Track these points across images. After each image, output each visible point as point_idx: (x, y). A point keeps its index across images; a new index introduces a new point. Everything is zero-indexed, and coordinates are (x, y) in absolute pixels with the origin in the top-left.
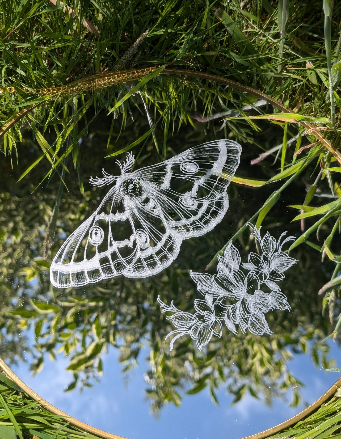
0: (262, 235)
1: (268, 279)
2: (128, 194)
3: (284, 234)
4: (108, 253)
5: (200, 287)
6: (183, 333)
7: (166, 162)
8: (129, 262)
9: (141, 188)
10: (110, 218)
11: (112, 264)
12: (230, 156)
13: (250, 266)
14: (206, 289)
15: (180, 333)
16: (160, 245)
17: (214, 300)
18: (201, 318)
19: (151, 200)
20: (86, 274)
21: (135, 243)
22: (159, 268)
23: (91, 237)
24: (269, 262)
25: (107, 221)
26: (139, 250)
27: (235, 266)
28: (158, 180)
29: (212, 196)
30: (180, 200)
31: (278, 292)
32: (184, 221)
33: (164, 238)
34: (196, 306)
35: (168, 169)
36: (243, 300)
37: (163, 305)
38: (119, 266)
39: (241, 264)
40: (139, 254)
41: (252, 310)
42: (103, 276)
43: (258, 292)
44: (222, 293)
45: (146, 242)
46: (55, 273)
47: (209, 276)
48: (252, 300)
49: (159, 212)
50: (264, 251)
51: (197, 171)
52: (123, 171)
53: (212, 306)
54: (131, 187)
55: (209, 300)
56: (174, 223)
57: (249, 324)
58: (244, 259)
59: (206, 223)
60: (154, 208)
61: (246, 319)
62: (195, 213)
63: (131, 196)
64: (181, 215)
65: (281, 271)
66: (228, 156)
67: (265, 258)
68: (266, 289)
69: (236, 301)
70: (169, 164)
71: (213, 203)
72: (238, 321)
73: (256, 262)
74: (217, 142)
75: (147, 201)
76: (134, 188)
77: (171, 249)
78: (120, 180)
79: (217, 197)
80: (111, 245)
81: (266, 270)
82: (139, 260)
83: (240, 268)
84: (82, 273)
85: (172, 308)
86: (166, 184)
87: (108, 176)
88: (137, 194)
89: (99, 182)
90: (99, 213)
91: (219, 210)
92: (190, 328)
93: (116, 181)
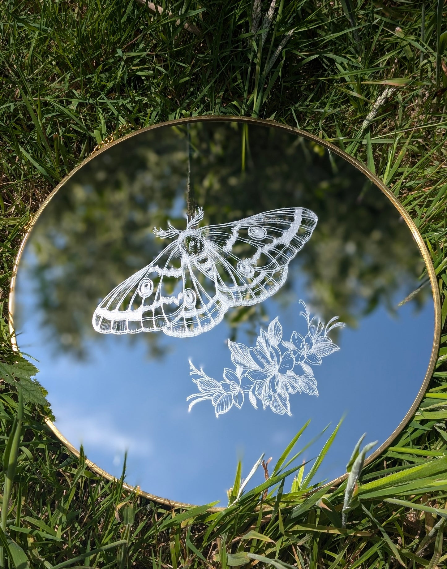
1: (305, 362)
3: (335, 318)
4: (153, 308)
5: (234, 355)
6: (205, 398)
7: (234, 223)
8: (171, 320)
9: (202, 245)
10: (164, 272)
11: (154, 319)
13: (290, 345)
14: (239, 360)
15: (202, 397)
16: (205, 308)
17: (244, 372)
18: (226, 387)
20: (127, 323)
21: (181, 302)
24: (311, 345)
25: (160, 275)
26: (184, 309)
27: (275, 342)
28: (221, 241)
29: (273, 267)
30: (237, 266)
31: (311, 376)
33: (212, 301)
35: (235, 231)
36: (274, 377)
37: (192, 367)
38: (161, 322)
39: (281, 341)
40: (183, 313)
41: (279, 390)
42: (143, 329)
43: (290, 373)
44: (255, 367)
45: (192, 303)
46: (98, 317)
48: (281, 379)
51: (265, 238)
52: (188, 225)
53: (240, 377)
54: (192, 243)
55: (239, 371)
56: (225, 288)
57: (271, 403)
58: (286, 338)
59: (258, 294)
60: (210, 270)
61: (271, 397)
62: (249, 281)
65: (320, 356)
66: (300, 226)
67: (308, 340)
68: (299, 371)
69: (265, 377)
70: (237, 226)
71: (270, 274)
72: (261, 397)
73: (298, 343)
74: (294, 209)
75: (204, 261)
77: (215, 314)
78: (183, 235)
79: (277, 269)
80: (158, 299)
81: (305, 352)
82: (181, 320)
83: (280, 345)
84: (124, 322)
85: (200, 372)
87: (172, 229)
88: (196, 253)
89: (162, 234)
90: (155, 265)
91: (274, 283)
92: (212, 395)
93: (179, 235)
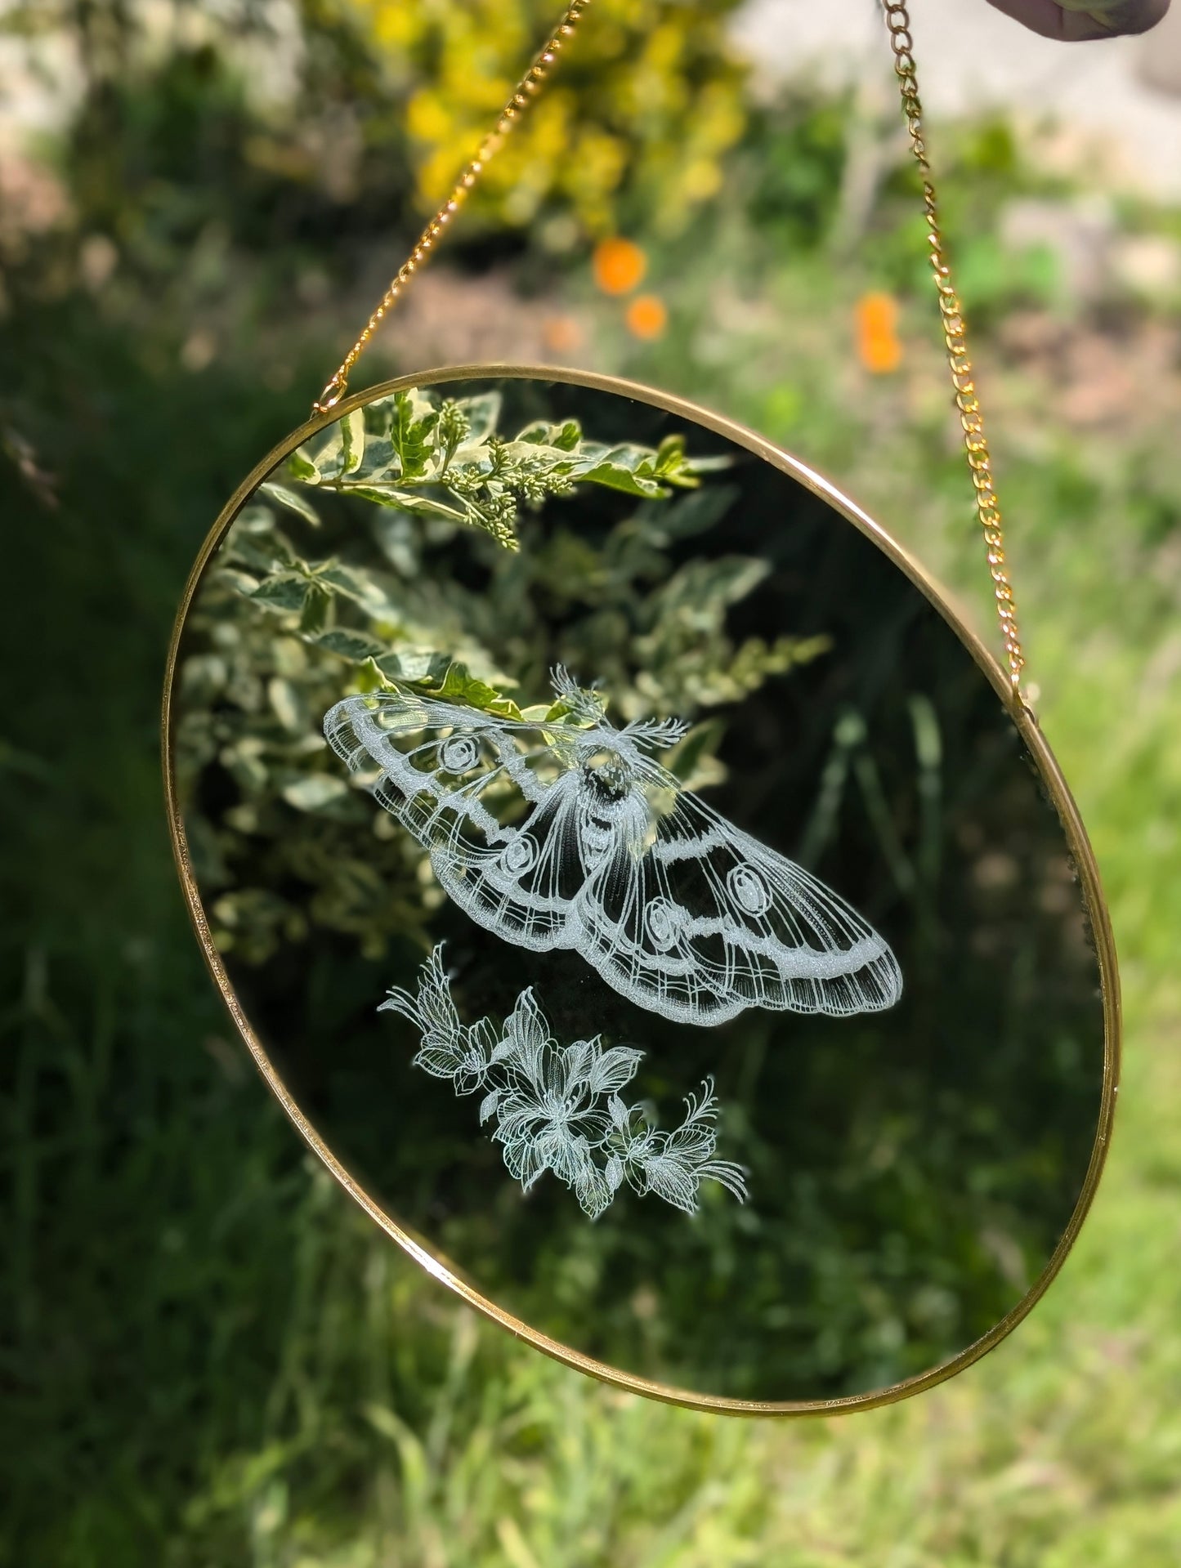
4: (449, 801)
10: (513, 762)
12: (851, 980)
23: (451, 744)
32: (616, 931)
42: (403, 813)
60: (599, 851)
63: (588, 783)
66: (848, 975)
80: (465, 796)
86: (669, 851)
90: (505, 731)
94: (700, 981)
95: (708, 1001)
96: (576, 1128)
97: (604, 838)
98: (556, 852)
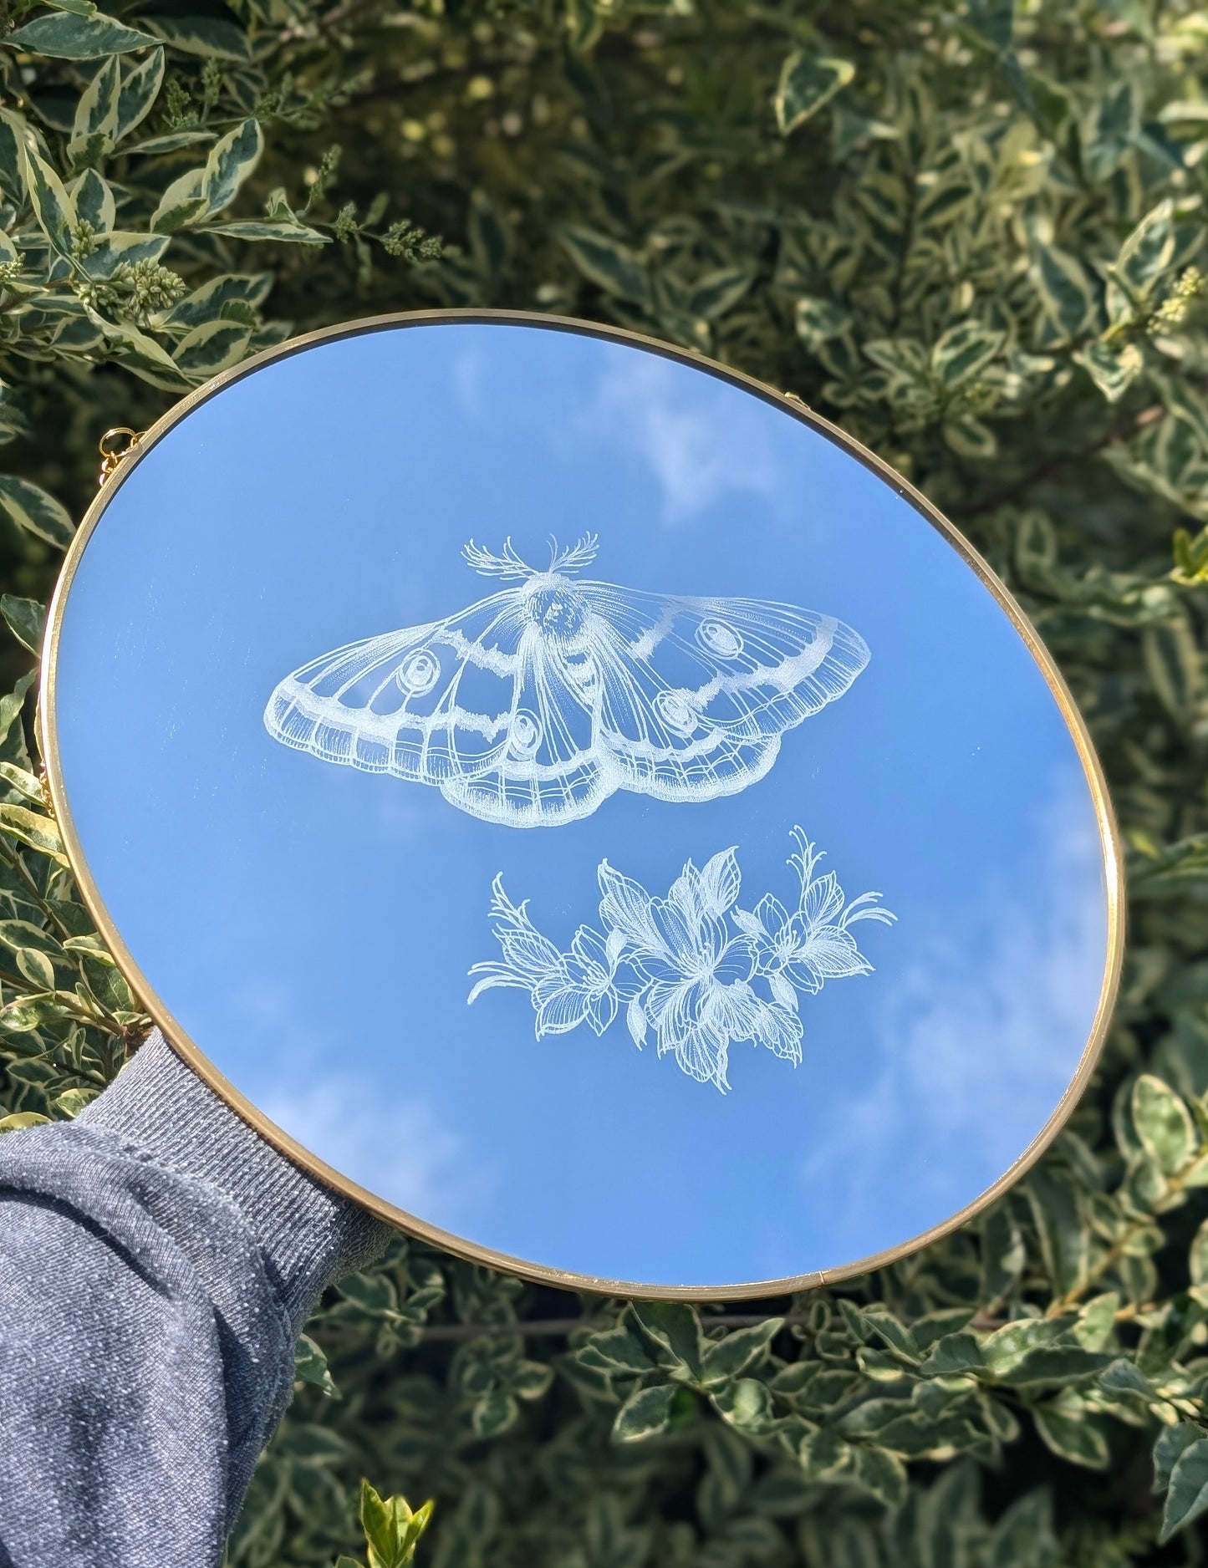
0: (818, 871)
1: (781, 973)
2: (540, 622)
3: (870, 895)
4: (431, 723)
5: (607, 905)
7: (668, 599)
8: (467, 768)
9: (577, 624)
10: (472, 652)
11: (425, 751)
12: (830, 662)
14: (621, 917)
16: (558, 770)
17: (627, 950)
18: (577, 973)
19: (589, 663)
21: (502, 735)
22: (532, 817)
23: (405, 670)
24: (801, 939)
25: (459, 656)
26: (504, 754)
27: (716, 906)
29: (742, 729)
30: (658, 698)
31: (790, 1010)
32: (643, 748)
33: (578, 760)
34: (577, 940)
35: (667, 617)
36: (698, 985)
37: (501, 896)
38: (439, 765)
39: (732, 908)
40: (499, 764)
41: (707, 1017)
42: (392, 767)
43: (741, 988)
44: (654, 945)
45: (530, 745)
46: (284, 702)
47: (642, 893)
48: (717, 996)
49: (593, 698)
50: (803, 909)
51: (734, 658)
52: (554, 565)
53: (615, 955)
54: (555, 609)
55: (614, 945)
57: (682, 1042)
59: (696, 778)
60: (588, 684)
61: (682, 1030)
62: (680, 744)
63: (546, 630)
64: (642, 728)
65: (822, 971)
66: (826, 659)
67: (797, 925)
68: (762, 990)
69: (677, 979)
70: (675, 606)
71: (735, 746)
72: (660, 1022)
73: (772, 924)
75: (579, 659)
76: (562, 617)
77: (581, 792)
78: (540, 582)
79: (753, 738)
80: (444, 709)
81: (785, 950)
82: (494, 776)
83: (726, 915)
84: (345, 736)
85: (518, 915)
86: (643, 648)
87: (514, 559)
88: (560, 633)
89: (484, 561)
90: (451, 628)
91: (741, 766)
93: (527, 579)
94: (736, 742)
95: (749, 756)
96: (725, 976)
97: (585, 671)
98: (555, 712)
